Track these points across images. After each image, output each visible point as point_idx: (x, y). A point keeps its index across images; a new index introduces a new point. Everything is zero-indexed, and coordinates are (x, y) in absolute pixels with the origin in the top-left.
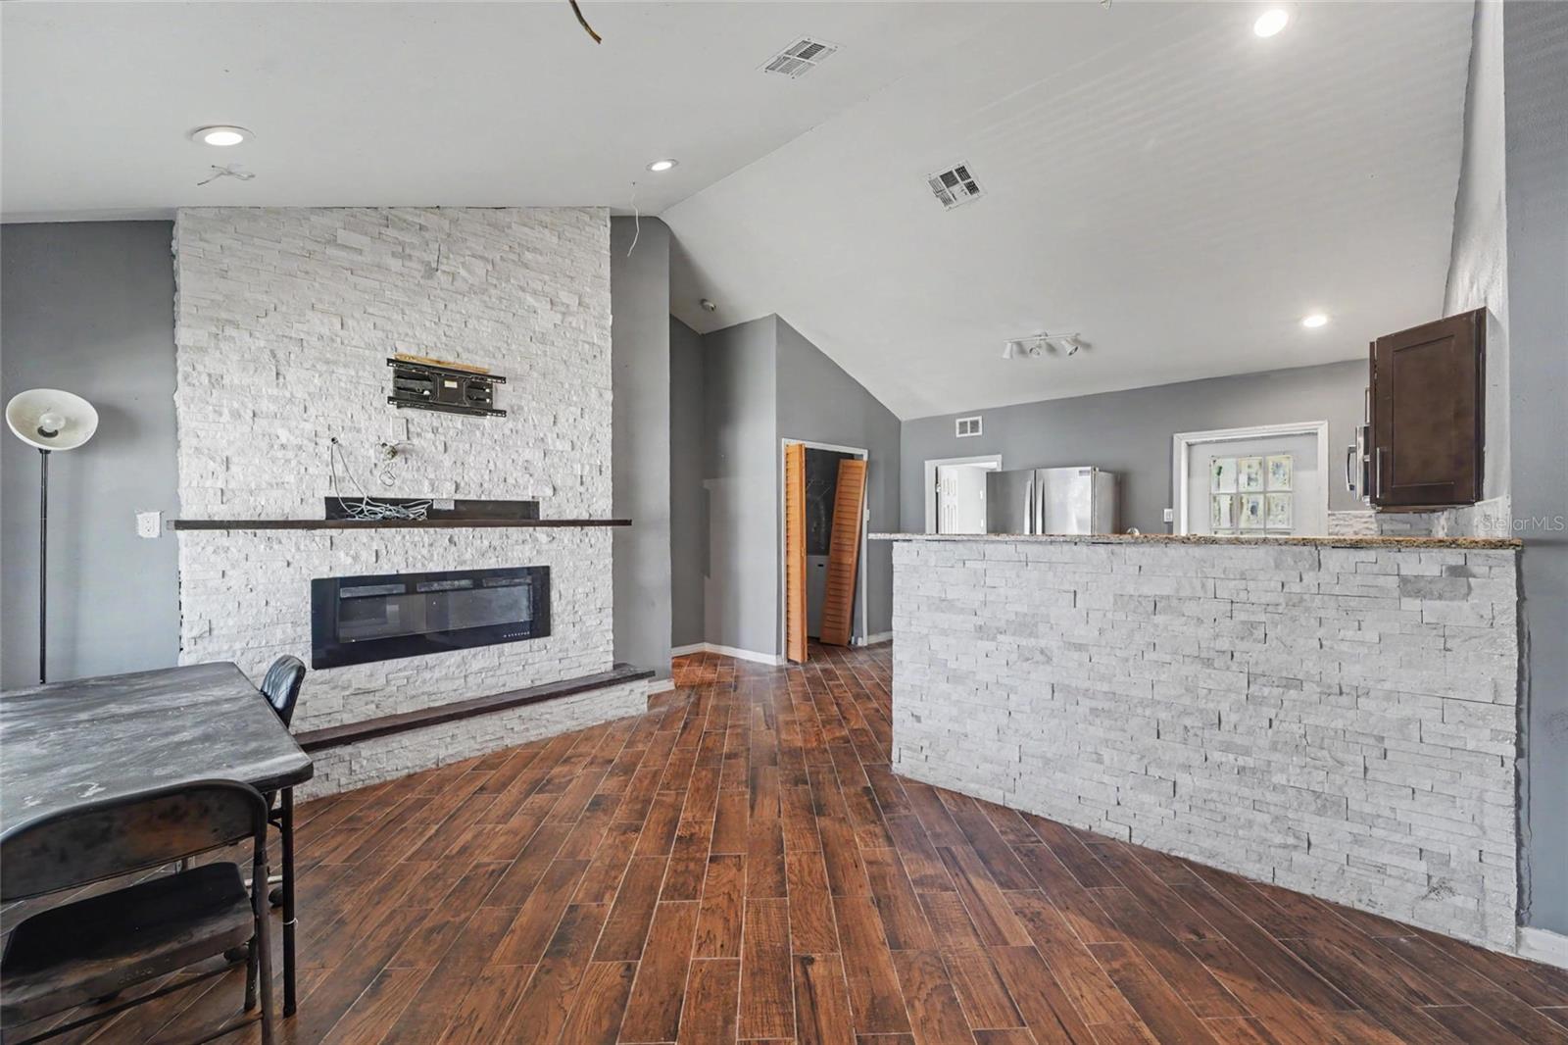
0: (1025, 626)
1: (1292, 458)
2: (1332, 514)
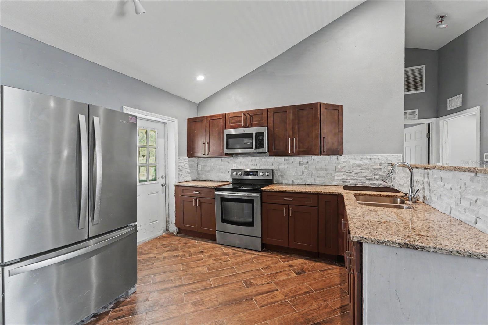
1: (156, 132)
2: (179, 158)
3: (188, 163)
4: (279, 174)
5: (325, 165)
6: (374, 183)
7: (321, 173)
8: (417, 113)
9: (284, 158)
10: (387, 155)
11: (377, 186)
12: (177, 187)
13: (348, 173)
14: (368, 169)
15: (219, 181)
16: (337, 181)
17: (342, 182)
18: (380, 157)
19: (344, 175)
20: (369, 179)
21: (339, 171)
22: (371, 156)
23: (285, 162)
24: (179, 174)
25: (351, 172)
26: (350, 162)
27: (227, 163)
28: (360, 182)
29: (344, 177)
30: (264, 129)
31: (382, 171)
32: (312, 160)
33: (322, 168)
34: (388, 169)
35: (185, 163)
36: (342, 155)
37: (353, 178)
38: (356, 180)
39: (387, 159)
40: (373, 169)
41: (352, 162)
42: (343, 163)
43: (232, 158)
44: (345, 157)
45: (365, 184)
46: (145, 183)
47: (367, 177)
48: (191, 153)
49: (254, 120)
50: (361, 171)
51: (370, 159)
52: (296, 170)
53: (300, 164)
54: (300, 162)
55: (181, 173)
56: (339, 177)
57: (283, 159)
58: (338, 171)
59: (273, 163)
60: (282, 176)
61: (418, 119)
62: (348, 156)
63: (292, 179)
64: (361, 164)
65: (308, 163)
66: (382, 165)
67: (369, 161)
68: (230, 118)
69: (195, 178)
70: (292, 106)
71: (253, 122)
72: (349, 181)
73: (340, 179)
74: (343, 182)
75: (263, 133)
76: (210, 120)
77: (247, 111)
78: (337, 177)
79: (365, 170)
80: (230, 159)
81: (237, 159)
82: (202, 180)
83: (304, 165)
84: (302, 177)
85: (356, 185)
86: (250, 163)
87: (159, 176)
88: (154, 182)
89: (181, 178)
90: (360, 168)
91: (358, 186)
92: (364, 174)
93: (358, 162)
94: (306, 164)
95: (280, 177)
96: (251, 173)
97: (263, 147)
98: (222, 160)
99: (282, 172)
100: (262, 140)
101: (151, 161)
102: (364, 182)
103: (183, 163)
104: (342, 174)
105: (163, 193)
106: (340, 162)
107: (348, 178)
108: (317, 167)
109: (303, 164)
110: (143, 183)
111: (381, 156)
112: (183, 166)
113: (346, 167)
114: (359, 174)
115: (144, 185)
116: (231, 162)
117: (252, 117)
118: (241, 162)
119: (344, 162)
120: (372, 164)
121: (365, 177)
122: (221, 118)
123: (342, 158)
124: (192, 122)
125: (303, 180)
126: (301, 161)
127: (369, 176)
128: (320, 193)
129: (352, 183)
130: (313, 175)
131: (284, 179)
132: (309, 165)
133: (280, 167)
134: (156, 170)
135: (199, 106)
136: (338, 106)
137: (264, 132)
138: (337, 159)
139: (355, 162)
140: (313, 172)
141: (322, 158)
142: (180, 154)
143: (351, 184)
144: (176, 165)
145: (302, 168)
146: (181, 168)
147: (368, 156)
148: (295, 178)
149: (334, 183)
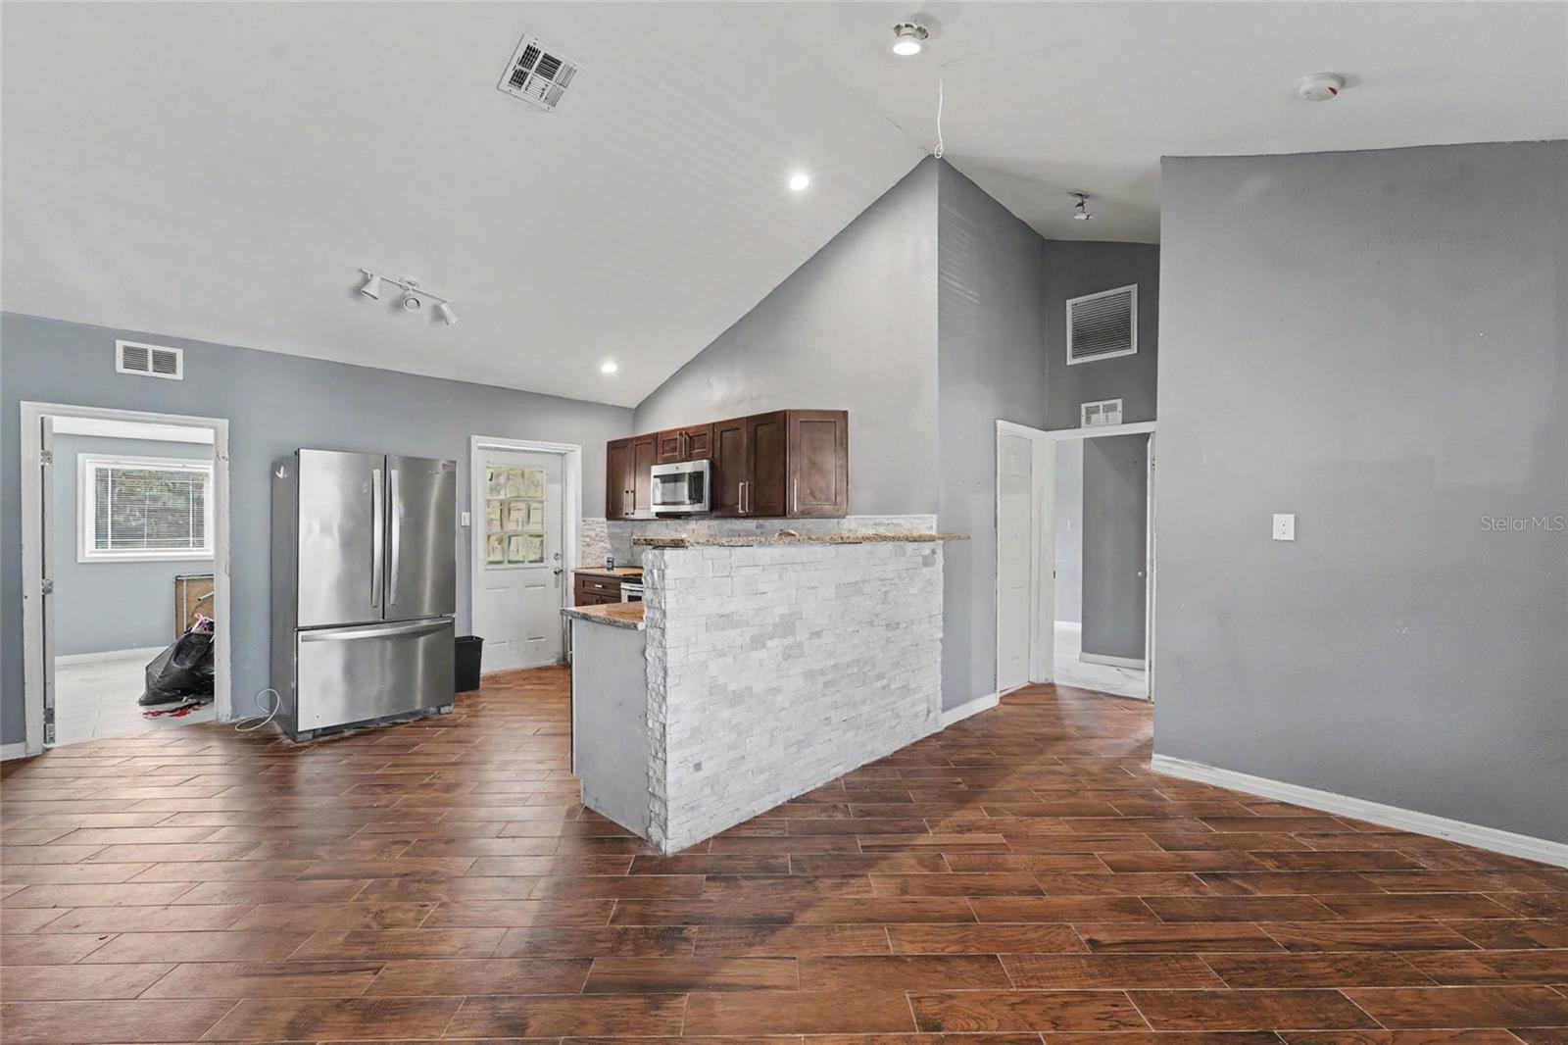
0: (786, 626)
1: (545, 472)
2: (584, 521)
3: (606, 530)
8: (1120, 408)
10: (913, 517)
12: (577, 575)
18: (902, 521)
22: (889, 519)
24: (583, 552)
30: (703, 465)
35: (598, 530)
36: (845, 517)
39: (912, 526)
43: (680, 521)
44: (849, 519)
46: (520, 565)
48: (614, 511)
49: (696, 446)
51: (888, 525)
55: (588, 550)
61: (1123, 423)
62: (863, 519)
67: (886, 530)
68: (663, 441)
69: (625, 562)
70: (747, 418)
75: (702, 473)
76: (636, 445)
77: (683, 429)
87: (550, 553)
88: (538, 565)
89: (588, 561)
97: (701, 501)
100: (699, 486)
101: (535, 528)
103: (593, 530)
105: (557, 587)
110: (515, 566)
111: (903, 518)
112: (594, 536)
115: (518, 568)
117: (693, 440)
122: (651, 442)
123: (844, 523)
124: (614, 447)
134: (542, 543)
135: (638, 412)
136: (833, 413)
137: (704, 471)
142: (586, 512)
144: (577, 534)
146: (588, 540)
147: (885, 518)
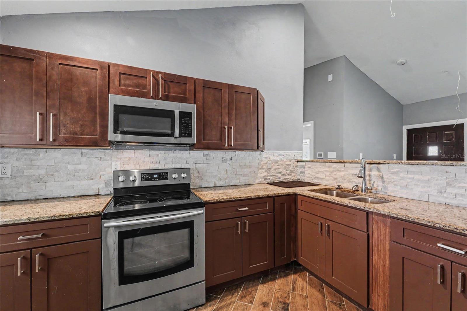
4: (196, 174)
5: (249, 162)
6: (286, 178)
7: (246, 171)
9: (203, 152)
10: (294, 152)
11: (288, 180)
13: (269, 170)
14: (282, 165)
15: (74, 197)
16: (260, 179)
17: (263, 180)
18: (290, 154)
19: (265, 171)
20: (283, 175)
21: (262, 168)
22: (284, 152)
23: (205, 158)
25: (271, 168)
26: (270, 158)
27: (95, 159)
28: (277, 177)
29: (266, 174)
30: (191, 108)
31: (292, 166)
32: (237, 156)
33: (246, 165)
34: (295, 165)
36: (263, 151)
37: (272, 174)
38: (274, 176)
39: (294, 156)
40: (286, 165)
41: (272, 158)
42: (265, 160)
44: (266, 152)
45: (280, 180)
47: (282, 172)
49: (171, 90)
50: (278, 167)
51: (284, 155)
52: (219, 169)
53: (222, 160)
54: (222, 158)
56: (262, 174)
57: (202, 154)
58: (260, 168)
59: (187, 160)
60: (200, 177)
62: (269, 152)
63: (214, 180)
64: (278, 160)
65: (232, 159)
66: (291, 161)
67: (283, 158)
68: (120, 73)
71: (169, 92)
72: (270, 178)
73: (263, 176)
74: (265, 179)
76: (60, 64)
78: (260, 174)
79: (280, 166)
80: (105, 152)
81: (123, 152)
82: (14, 201)
83: (228, 162)
84: (226, 176)
85: (274, 181)
86: (147, 159)
90: (277, 164)
91: (275, 182)
92: (280, 170)
93: (277, 158)
94: (229, 161)
95: (197, 179)
96: (156, 176)
97: (190, 135)
98: (82, 153)
99: (200, 172)
100: (188, 124)
102: (279, 178)
104: (264, 171)
106: (263, 158)
107: (269, 175)
108: (241, 164)
109: (226, 160)
111: (291, 152)
113: (267, 164)
114: (277, 170)
116: (108, 157)
117: (168, 85)
118: (130, 159)
119: (266, 158)
120: (285, 160)
121: (280, 173)
122: (97, 70)
123: (264, 154)
125: (227, 181)
126: (225, 156)
127: (284, 172)
128: (278, 195)
129: (272, 179)
130: (238, 173)
131: (203, 181)
132: (233, 162)
133: (197, 165)
136: (263, 98)
137: (192, 113)
138: (260, 155)
139: (274, 159)
140: (238, 170)
141: (246, 153)
143: (271, 181)
145: (226, 166)
147: (282, 152)
148: (217, 179)
149: (257, 181)
